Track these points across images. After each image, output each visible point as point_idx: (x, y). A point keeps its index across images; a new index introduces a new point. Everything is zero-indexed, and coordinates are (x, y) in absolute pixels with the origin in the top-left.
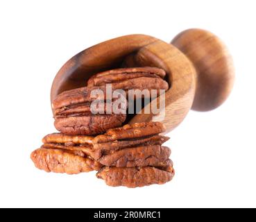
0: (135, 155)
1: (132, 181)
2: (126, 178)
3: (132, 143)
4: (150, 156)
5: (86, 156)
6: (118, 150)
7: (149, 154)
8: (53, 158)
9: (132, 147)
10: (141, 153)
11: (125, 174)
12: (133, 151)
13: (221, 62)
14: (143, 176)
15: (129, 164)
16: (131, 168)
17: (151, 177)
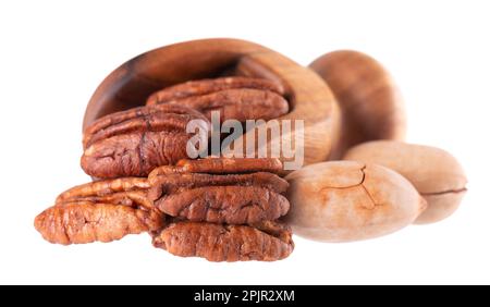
0: (222, 197)
1: (216, 247)
2: (206, 240)
3: (218, 178)
4: (250, 204)
5: (135, 206)
6: (193, 187)
7: (248, 199)
8: (76, 215)
9: (218, 184)
10: (234, 197)
11: (203, 233)
12: (219, 191)
13: (383, 94)
14: (235, 239)
15: (210, 216)
16: (215, 223)
17: (250, 243)
